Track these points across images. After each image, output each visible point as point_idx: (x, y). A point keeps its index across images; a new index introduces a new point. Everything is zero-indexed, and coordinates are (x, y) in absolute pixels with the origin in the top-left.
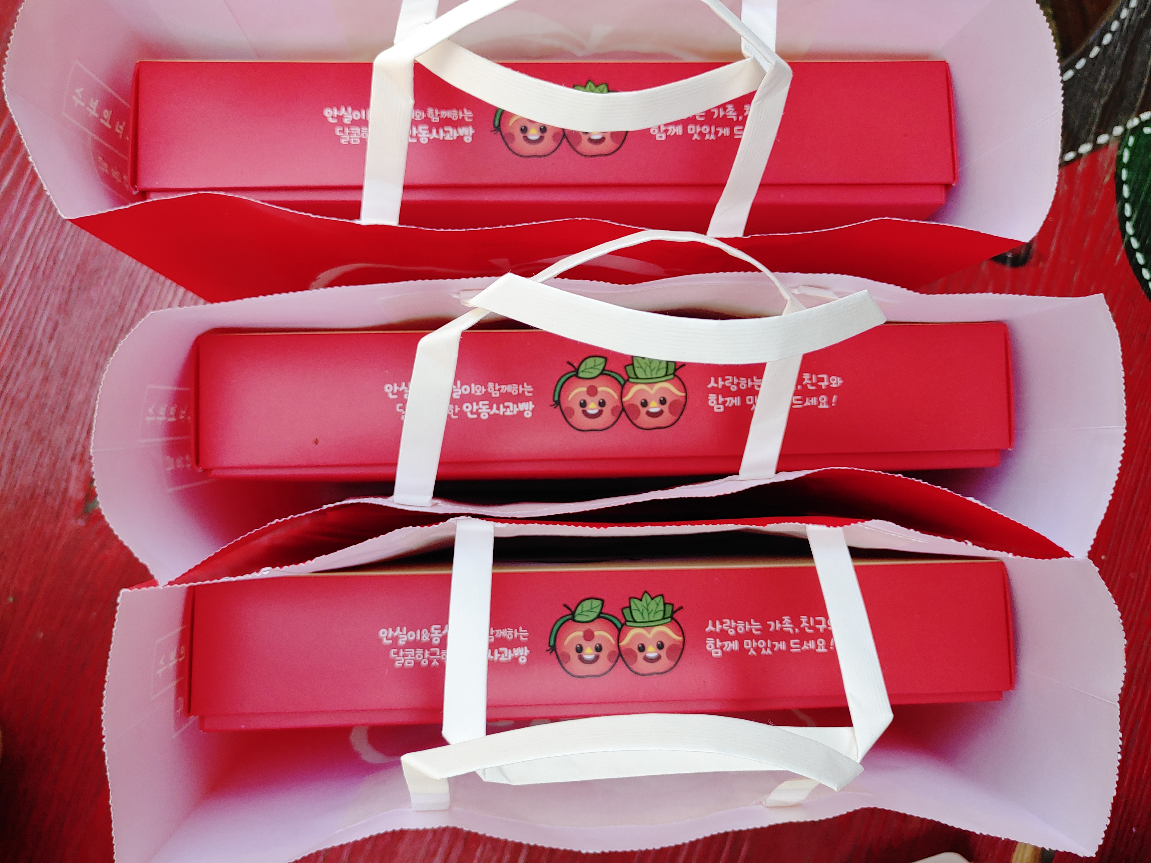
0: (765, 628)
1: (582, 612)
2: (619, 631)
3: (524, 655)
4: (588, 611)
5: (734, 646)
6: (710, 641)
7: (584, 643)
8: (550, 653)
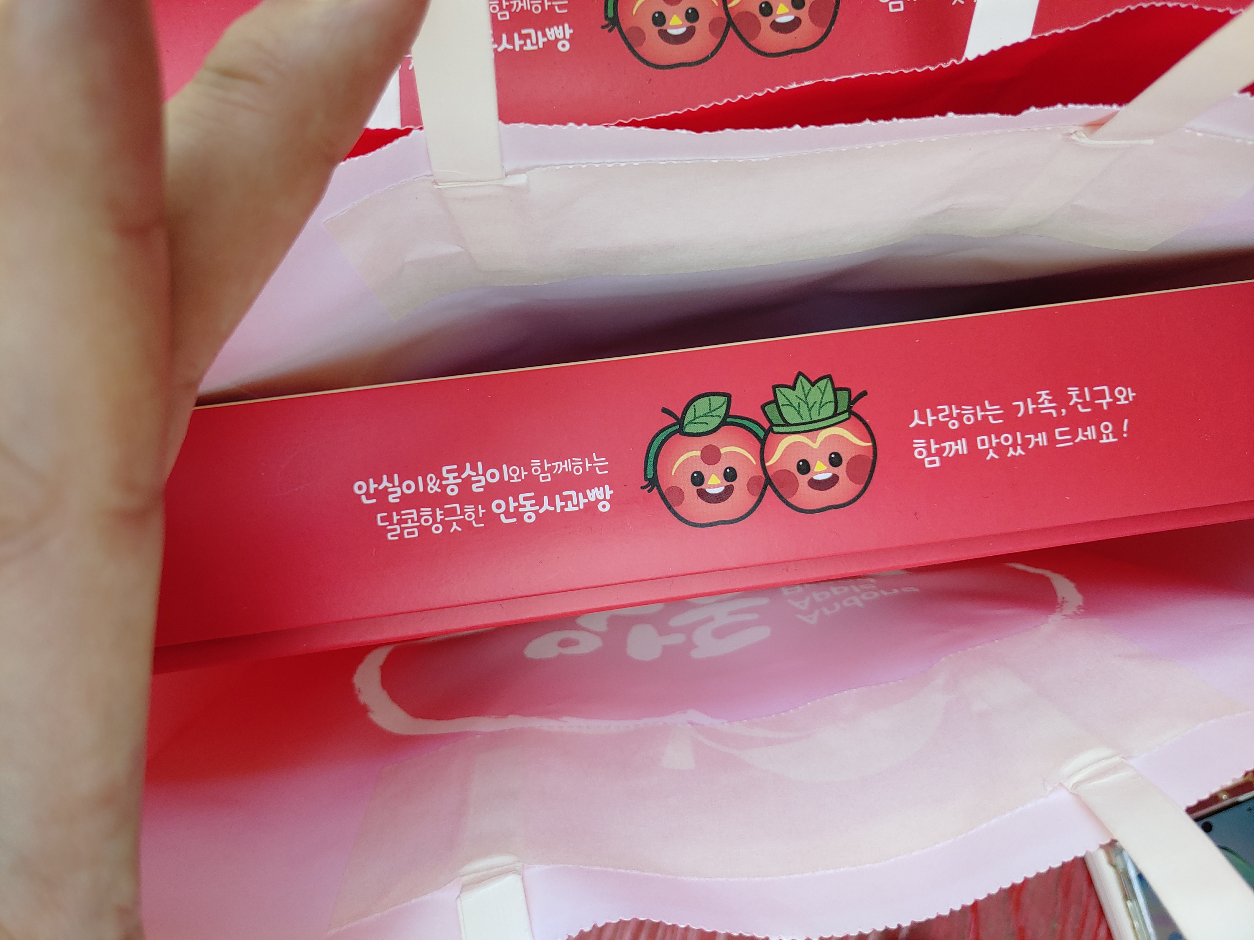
0: (1010, 413)
1: (695, 418)
2: (761, 443)
3: (605, 499)
4: (705, 415)
5: (961, 447)
6: (919, 444)
7: (704, 468)
8: (649, 491)
